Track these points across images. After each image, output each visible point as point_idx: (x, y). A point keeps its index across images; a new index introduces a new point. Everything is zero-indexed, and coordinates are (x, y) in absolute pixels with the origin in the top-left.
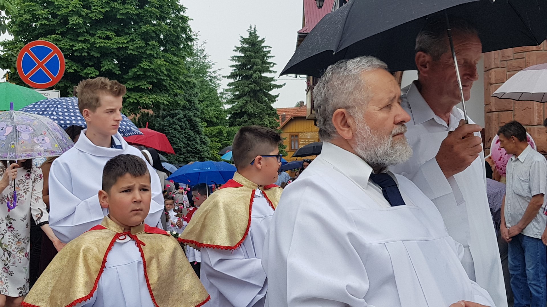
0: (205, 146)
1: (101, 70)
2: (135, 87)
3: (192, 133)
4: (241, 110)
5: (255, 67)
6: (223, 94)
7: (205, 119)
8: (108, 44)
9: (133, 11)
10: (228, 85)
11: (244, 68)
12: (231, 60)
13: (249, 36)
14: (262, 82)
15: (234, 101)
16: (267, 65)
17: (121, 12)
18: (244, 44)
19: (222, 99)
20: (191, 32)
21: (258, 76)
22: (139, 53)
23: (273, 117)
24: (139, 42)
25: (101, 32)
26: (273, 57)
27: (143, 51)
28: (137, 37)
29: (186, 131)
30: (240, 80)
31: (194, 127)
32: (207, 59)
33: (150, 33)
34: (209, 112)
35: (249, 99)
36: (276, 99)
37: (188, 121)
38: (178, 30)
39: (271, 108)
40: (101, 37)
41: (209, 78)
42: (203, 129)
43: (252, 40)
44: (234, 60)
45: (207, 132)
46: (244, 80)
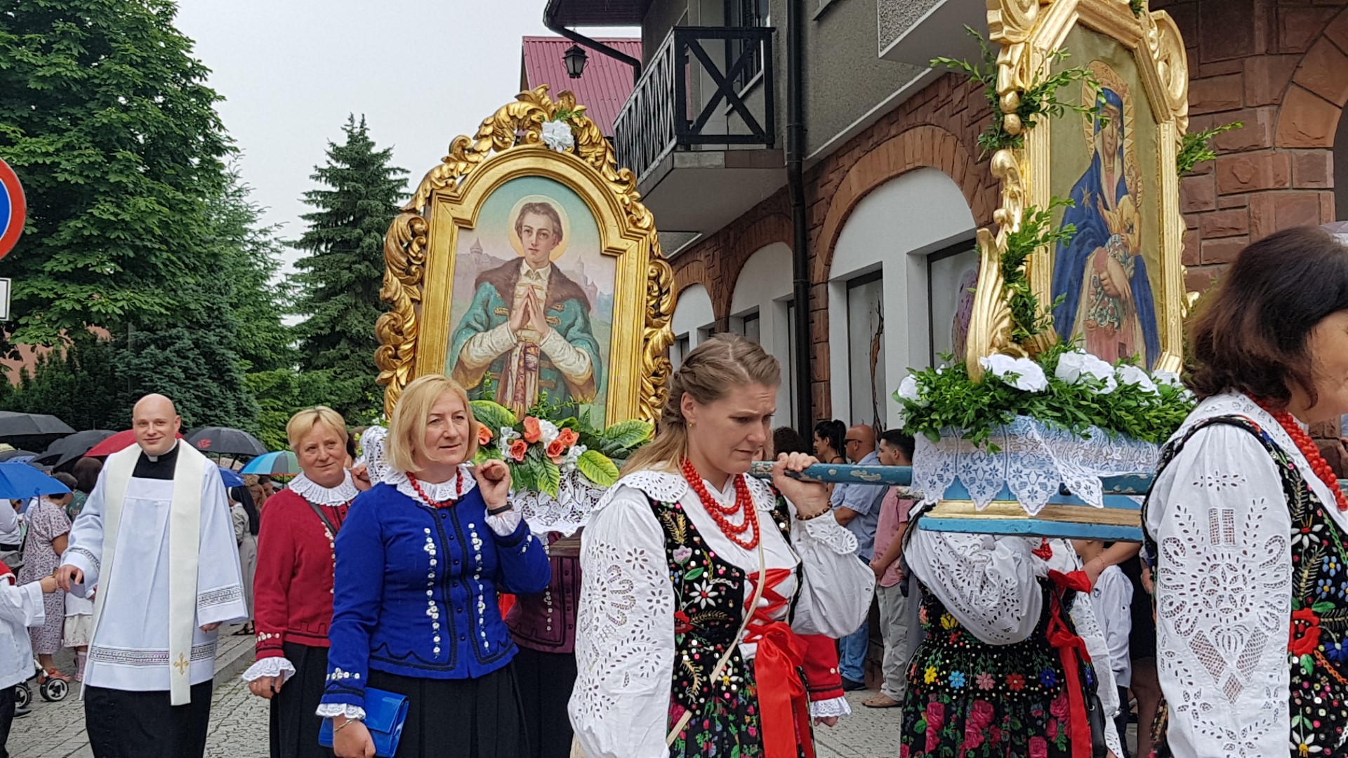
2: (76, 269)
3: (214, 388)
4: (333, 328)
5: (367, 220)
6: (286, 288)
7: (243, 352)
8: (5, 154)
9: (73, 71)
10: (295, 265)
11: (339, 223)
12: (305, 202)
13: (350, 143)
15: (313, 305)
17: (40, 74)
18: (337, 161)
19: (284, 301)
20: (220, 130)
24: (88, 151)
27: (99, 175)
28: (81, 140)
29: (200, 382)
30: (329, 251)
31: (220, 372)
32: (244, 198)
33: (116, 128)
34: (253, 335)
35: (353, 301)
37: (204, 357)
41: (250, 246)
42: (243, 378)
43: (357, 153)
44: (313, 200)
45: (252, 384)
46: (338, 252)
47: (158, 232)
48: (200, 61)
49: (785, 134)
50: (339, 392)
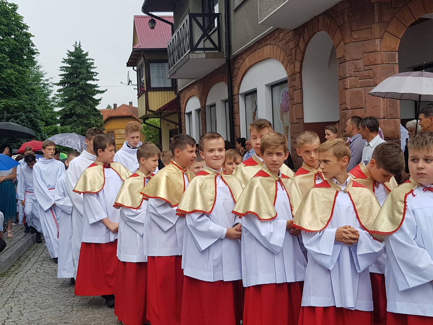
4: (71, 112)
5: (81, 76)
6: (55, 99)
7: (43, 120)
10: (57, 91)
11: (72, 77)
12: (60, 70)
13: (75, 50)
14: (88, 88)
15: (63, 104)
16: (91, 74)
18: (70, 56)
19: (54, 103)
20: (33, 47)
21: (84, 83)
23: (98, 117)
26: (95, 68)
30: (68, 86)
31: (35, 127)
32: (40, 69)
34: (45, 114)
35: (77, 103)
36: (100, 102)
37: (30, 122)
39: (96, 110)
41: (42, 85)
42: (42, 128)
43: (77, 54)
44: (63, 70)
46: (71, 86)
47: (14, 80)
48: (26, 24)
49: (224, 47)
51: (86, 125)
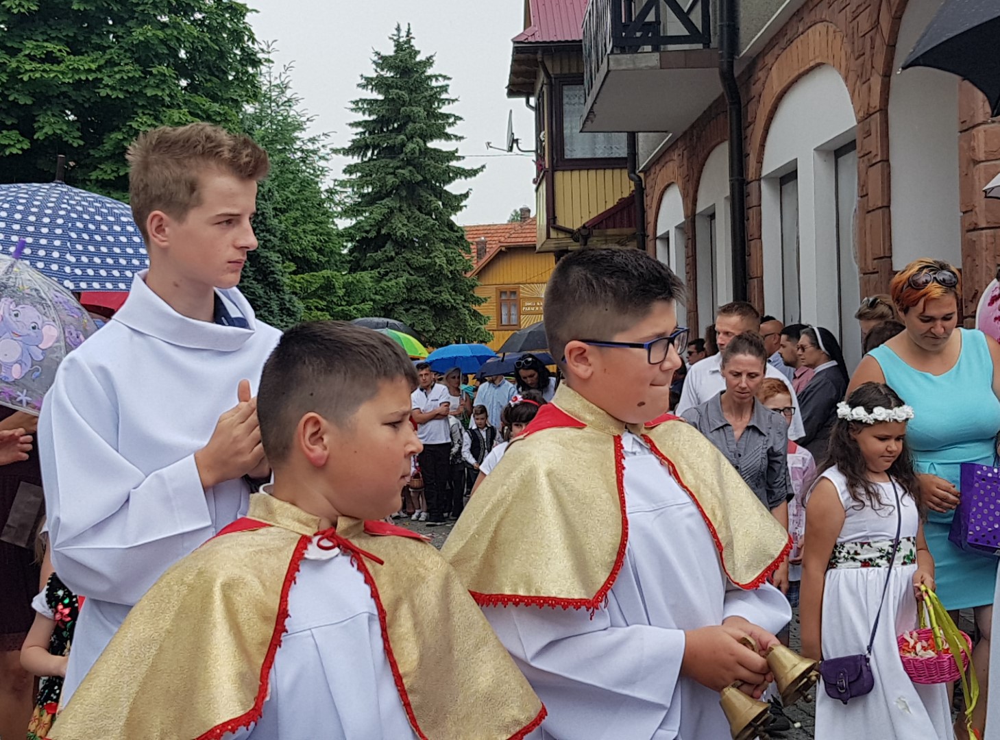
0: (292, 321)
1: (35, 137)
2: (119, 177)
4: (379, 232)
5: (410, 126)
6: (334, 193)
7: (292, 255)
8: (52, 72)
10: (345, 171)
11: (385, 130)
12: (352, 110)
13: (396, 51)
14: (429, 162)
15: (360, 209)
16: (440, 121)
18: (382, 70)
19: (333, 205)
20: (253, 43)
21: (418, 148)
22: (128, 96)
23: (455, 247)
24: (128, 67)
25: (35, 43)
26: (453, 101)
27: (137, 90)
28: (122, 57)
30: (375, 157)
32: (294, 107)
33: (153, 44)
34: (300, 238)
35: (398, 205)
36: (462, 204)
38: (223, 38)
39: (451, 226)
40: (35, 56)
41: (299, 154)
42: (286, 280)
43: (401, 61)
44: (360, 109)
45: (297, 285)
46: (383, 158)
50: (383, 292)
51: (420, 269)
